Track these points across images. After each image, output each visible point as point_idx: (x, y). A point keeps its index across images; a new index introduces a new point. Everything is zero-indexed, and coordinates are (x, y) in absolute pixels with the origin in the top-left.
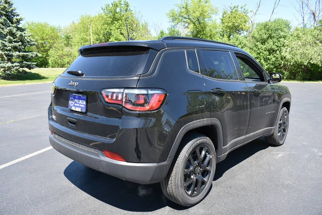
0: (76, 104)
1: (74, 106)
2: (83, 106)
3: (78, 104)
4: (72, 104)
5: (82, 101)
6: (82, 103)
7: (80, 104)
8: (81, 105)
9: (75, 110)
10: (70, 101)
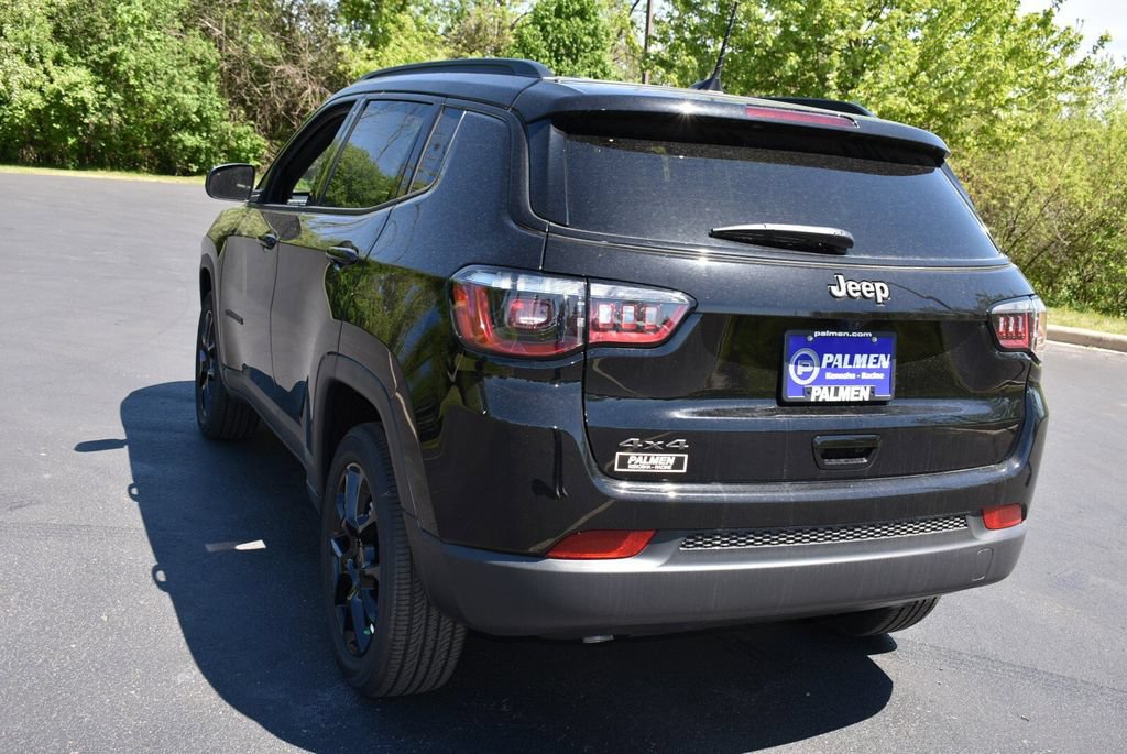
0: (829, 376)
1: (821, 381)
2: (881, 376)
3: (844, 371)
4: (805, 376)
5: (872, 356)
6: (871, 366)
7: (858, 371)
8: (864, 376)
9: (831, 398)
10: (791, 367)
